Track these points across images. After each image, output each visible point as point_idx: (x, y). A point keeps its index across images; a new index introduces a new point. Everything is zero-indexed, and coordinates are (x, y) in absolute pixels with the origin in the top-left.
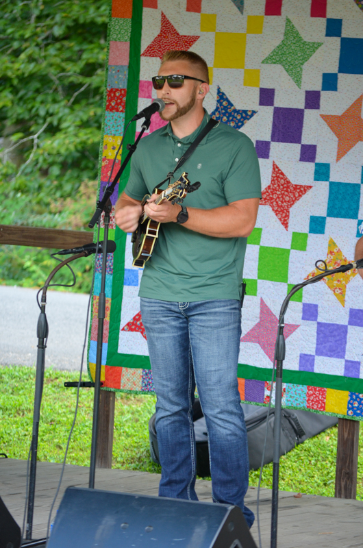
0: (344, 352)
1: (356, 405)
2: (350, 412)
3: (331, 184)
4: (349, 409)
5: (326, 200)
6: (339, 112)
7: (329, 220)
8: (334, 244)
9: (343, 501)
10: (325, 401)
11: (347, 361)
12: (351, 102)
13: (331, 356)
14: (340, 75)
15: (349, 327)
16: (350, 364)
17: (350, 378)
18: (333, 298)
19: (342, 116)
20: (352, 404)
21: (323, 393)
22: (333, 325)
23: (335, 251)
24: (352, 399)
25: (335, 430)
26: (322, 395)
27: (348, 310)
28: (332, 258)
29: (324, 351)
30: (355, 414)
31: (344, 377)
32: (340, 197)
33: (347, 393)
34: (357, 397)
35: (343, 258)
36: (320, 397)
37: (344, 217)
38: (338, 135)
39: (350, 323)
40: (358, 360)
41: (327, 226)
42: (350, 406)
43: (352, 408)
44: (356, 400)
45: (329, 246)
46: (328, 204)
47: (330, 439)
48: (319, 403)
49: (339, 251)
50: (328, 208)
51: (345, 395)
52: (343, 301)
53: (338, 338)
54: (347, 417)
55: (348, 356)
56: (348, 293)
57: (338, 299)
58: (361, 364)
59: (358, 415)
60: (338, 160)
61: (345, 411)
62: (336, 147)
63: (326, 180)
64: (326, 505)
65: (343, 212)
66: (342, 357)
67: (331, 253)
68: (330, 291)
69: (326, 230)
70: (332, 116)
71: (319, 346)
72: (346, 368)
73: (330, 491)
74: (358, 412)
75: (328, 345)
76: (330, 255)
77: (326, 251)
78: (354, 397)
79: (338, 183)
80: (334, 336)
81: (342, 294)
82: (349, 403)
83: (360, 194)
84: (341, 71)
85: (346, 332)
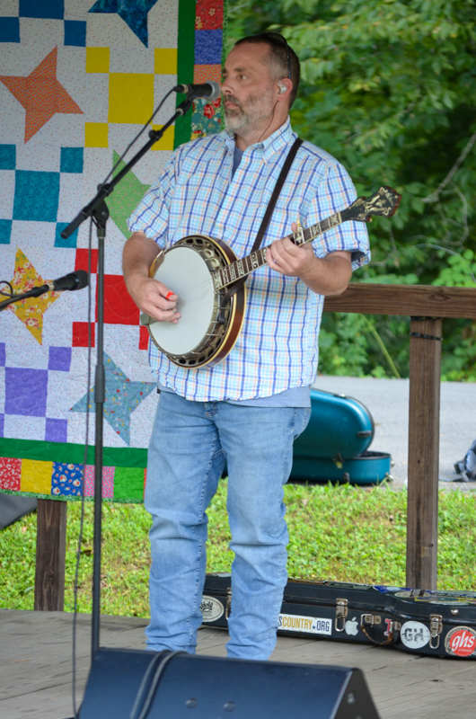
0: (45, 407)
1: (64, 480)
2: (55, 490)
3: (19, 173)
4: (54, 486)
5: (12, 196)
6: (25, 72)
7: (16, 223)
8: (24, 257)
9: (46, 615)
10: (20, 476)
11: (48, 420)
12: (41, 59)
13: (26, 414)
14: (22, 20)
15: (50, 372)
16: (52, 423)
17: (53, 444)
18: (25, 332)
19: (29, 77)
20: (58, 479)
21: (17, 466)
22: (27, 370)
23: (25, 267)
24: (57, 471)
25: (34, 517)
26: (16, 468)
27: (47, 349)
28: (21, 277)
29: (17, 407)
30: (63, 492)
31: (46, 442)
32: (32, 192)
33: (50, 464)
34: (65, 468)
35: (37, 277)
36: (13, 471)
37: (38, 219)
38: (25, 105)
39: (51, 367)
40: (64, 418)
41: (14, 232)
42: (55, 481)
43: (59, 484)
44: (63, 473)
45: (17, 260)
46: (15, 202)
47: (27, 531)
48: (12, 480)
49: (31, 267)
50: (15, 208)
51: (47, 468)
52: (39, 337)
53: (35, 388)
54: (51, 497)
55: (50, 413)
56: (46, 325)
57: (33, 334)
58: (69, 424)
59: (67, 493)
60: (26, 140)
61: (49, 489)
62: (24, 121)
63: (11, 169)
64: (22, 622)
65: (36, 213)
66: (42, 414)
67: (20, 270)
68: (20, 323)
69: (13, 237)
70: (15, 78)
71: (10, 401)
72: (48, 430)
73: (29, 601)
74: (67, 489)
75: (22, 398)
76: (18, 273)
77: (13, 267)
78: (61, 469)
79: (28, 172)
80: (30, 386)
81: (38, 327)
82: (54, 477)
83: (58, 186)
84: (22, 14)
85: (47, 379)
